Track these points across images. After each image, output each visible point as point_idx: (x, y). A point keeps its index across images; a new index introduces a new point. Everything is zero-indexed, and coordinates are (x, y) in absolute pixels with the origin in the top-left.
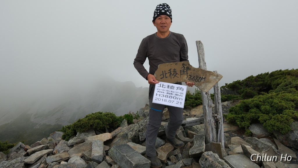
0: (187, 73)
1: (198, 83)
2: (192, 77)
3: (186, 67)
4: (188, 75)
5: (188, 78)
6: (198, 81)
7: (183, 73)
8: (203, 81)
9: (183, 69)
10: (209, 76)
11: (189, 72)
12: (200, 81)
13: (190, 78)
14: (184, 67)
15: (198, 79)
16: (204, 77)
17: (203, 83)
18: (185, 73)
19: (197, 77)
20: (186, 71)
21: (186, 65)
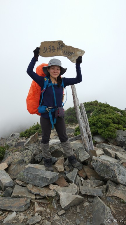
0: (62, 50)
1: (69, 56)
2: (66, 52)
3: (61, 45)
4: (63, 50)
5: (63, 53)
6: (70, 55)
7: (59, 49)
8: (73, 55)
9: (59, 46)
10: (77, 52)
11: (63, 48)
12: (71, 55)
13: (64, 53)
14: (59, 44)
15: (70, 53)
16: (73, 52)
17: (73, 56)
18: (61, 49)
19: (69, 52)
20: (61, 47)
21: (61, 43)
